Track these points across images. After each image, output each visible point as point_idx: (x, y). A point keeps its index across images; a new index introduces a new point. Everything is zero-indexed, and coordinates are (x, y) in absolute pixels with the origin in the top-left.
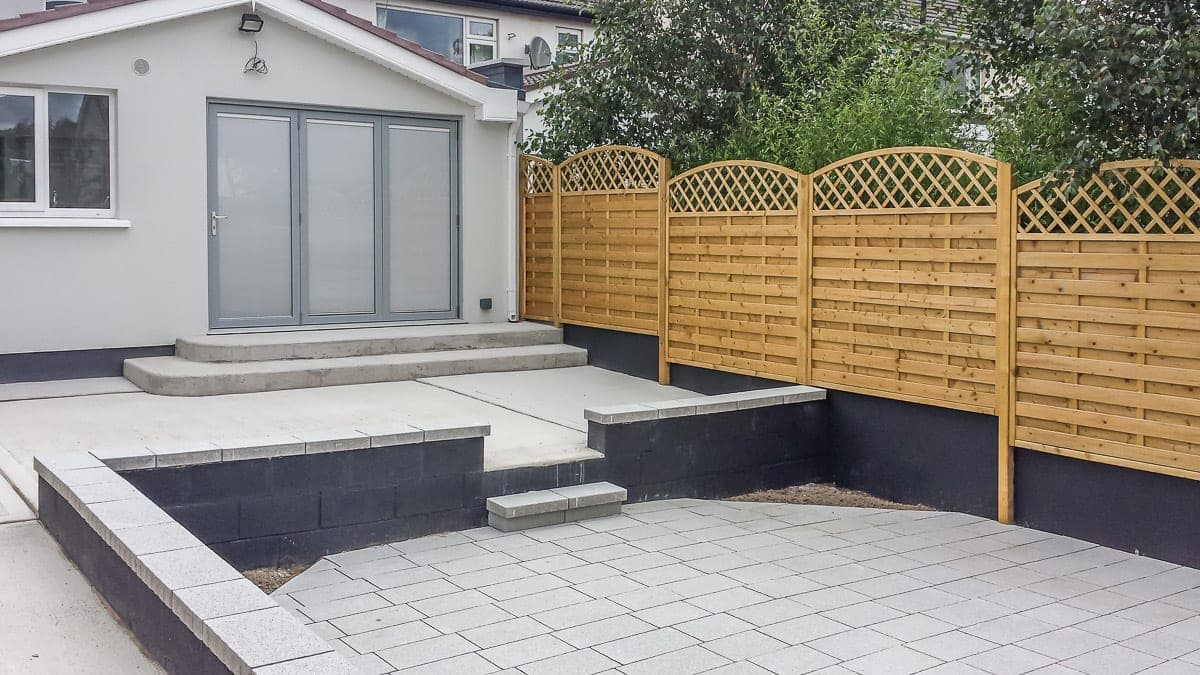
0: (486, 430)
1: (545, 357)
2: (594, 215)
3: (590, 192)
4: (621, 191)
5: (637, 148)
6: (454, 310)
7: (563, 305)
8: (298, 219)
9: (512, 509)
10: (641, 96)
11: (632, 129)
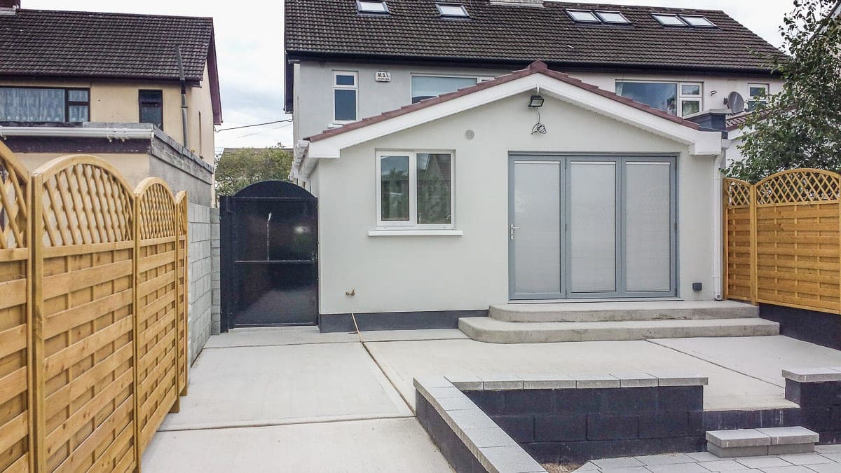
0: (705, 381)
1: (745, 328)
2: (784, 221)
3: (780, 204)
4: (807, 203)
5: (821, 171)
6: (673, 289)
7: (759, 288)
8: (564, 228)
9: (726, 441)
10: (823, 130)
11: (816, 156)
